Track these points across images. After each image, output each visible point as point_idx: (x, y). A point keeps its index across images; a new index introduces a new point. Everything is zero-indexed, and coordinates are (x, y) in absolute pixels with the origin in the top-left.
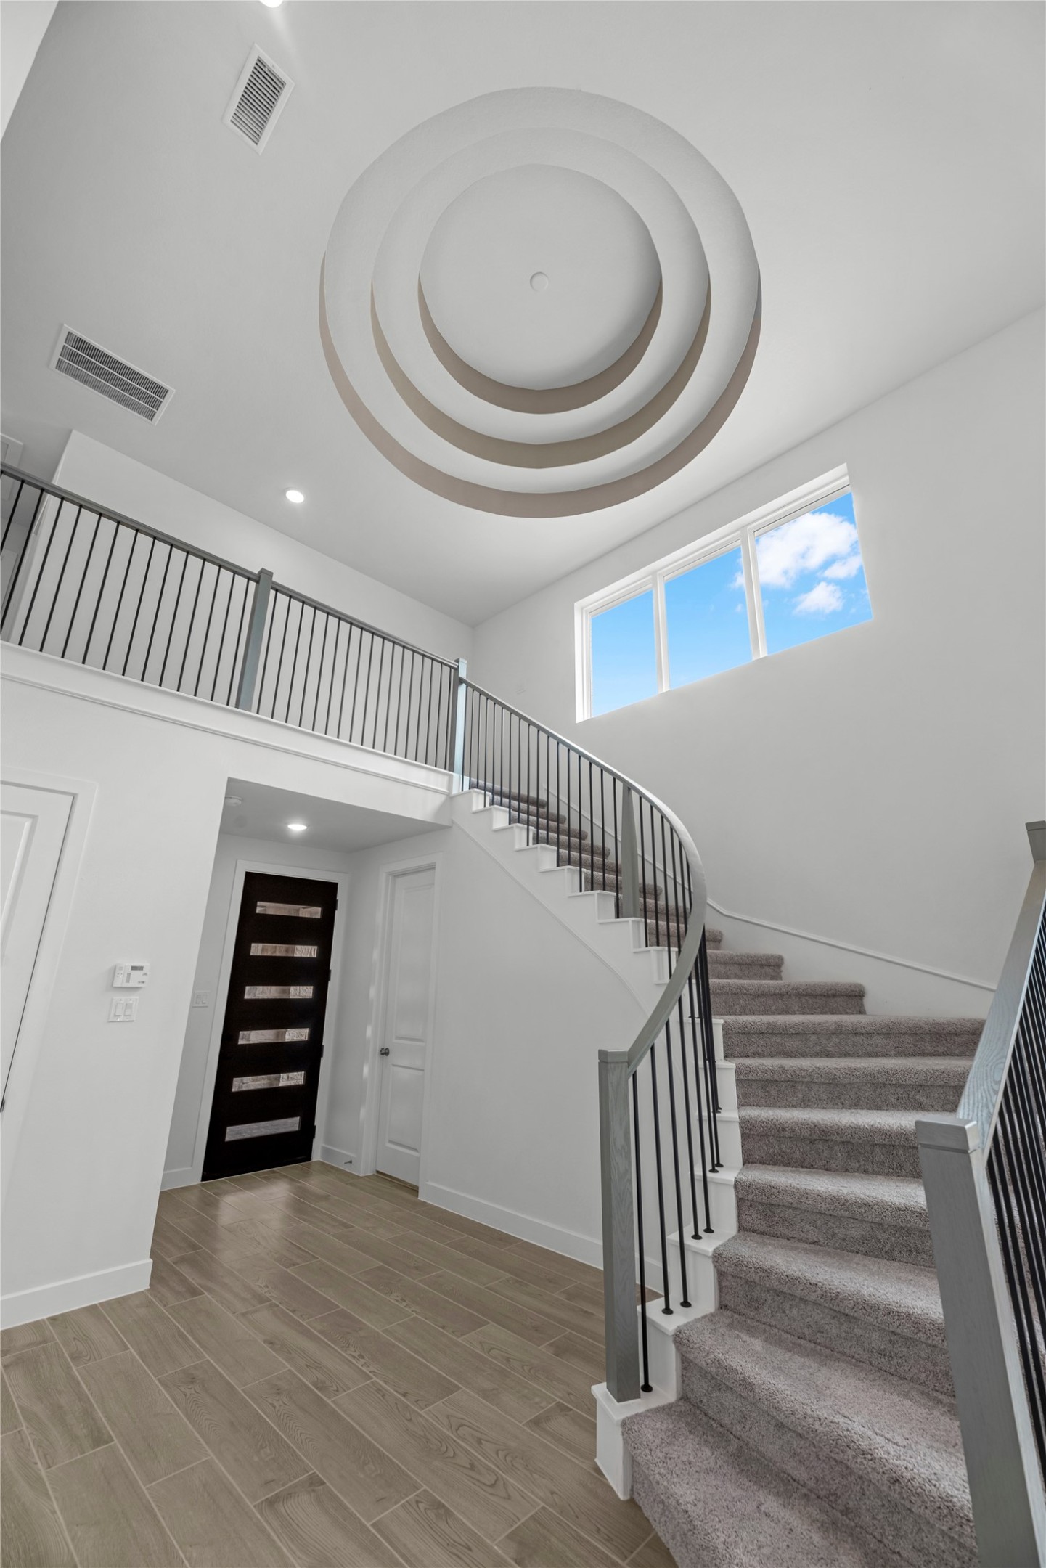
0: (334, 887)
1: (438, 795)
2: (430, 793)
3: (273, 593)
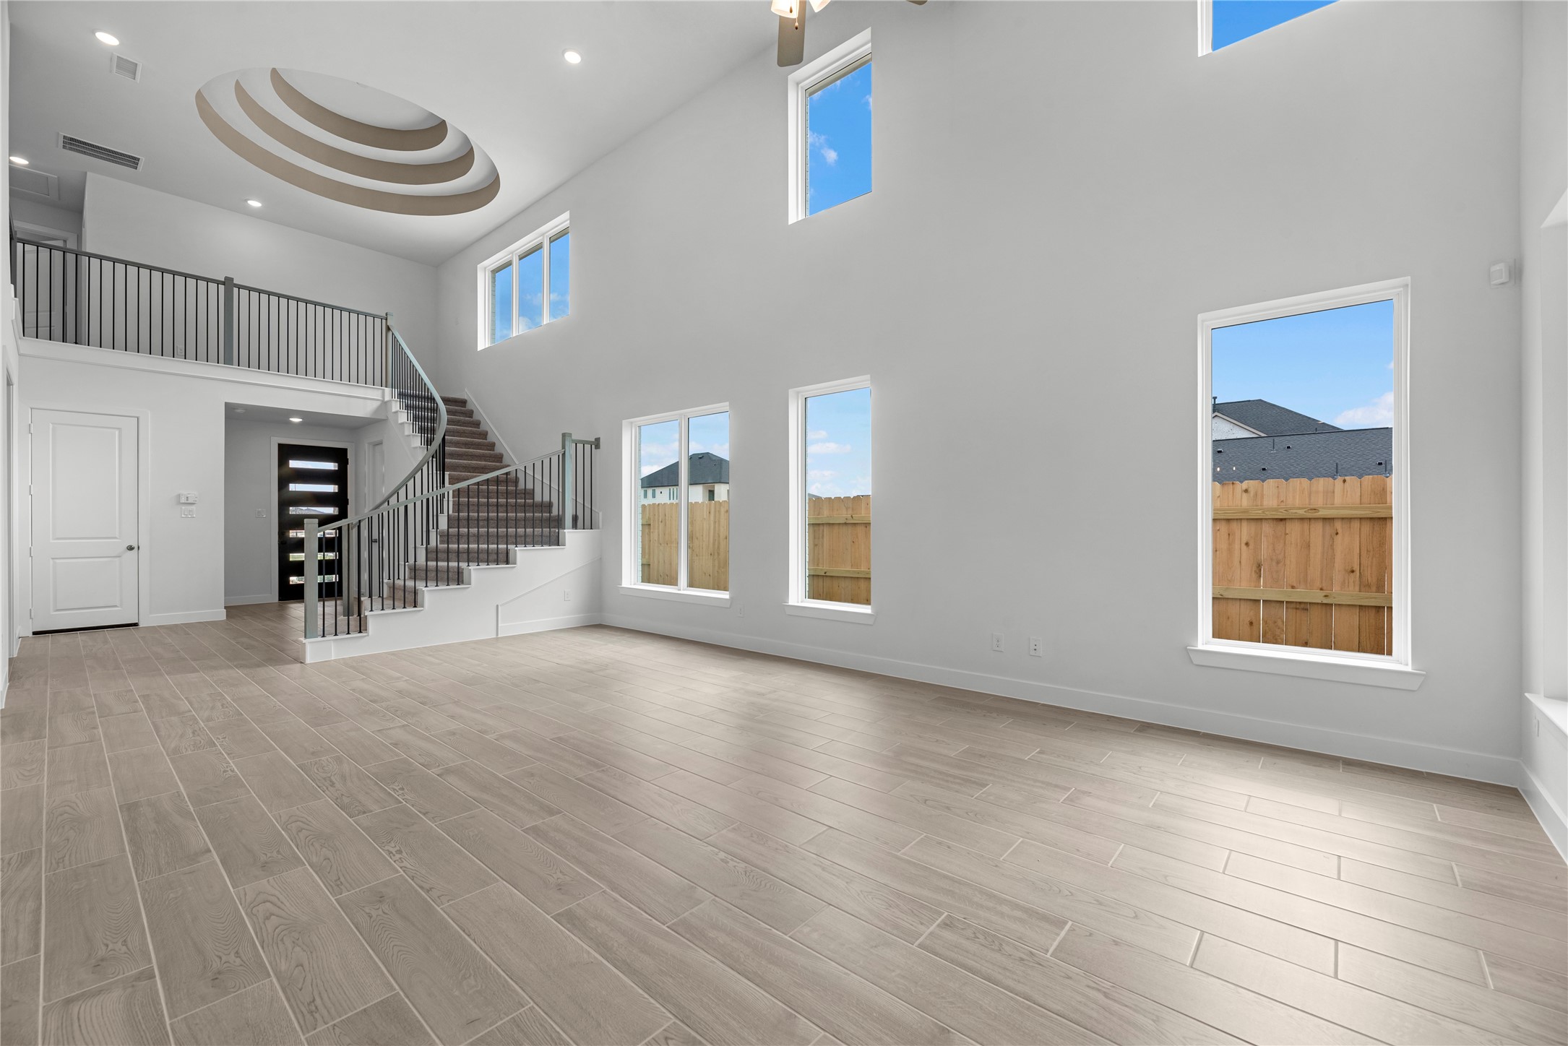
0: (345, 451)
1: (375, 402)
2: (369, 401)
3: (236, 290)
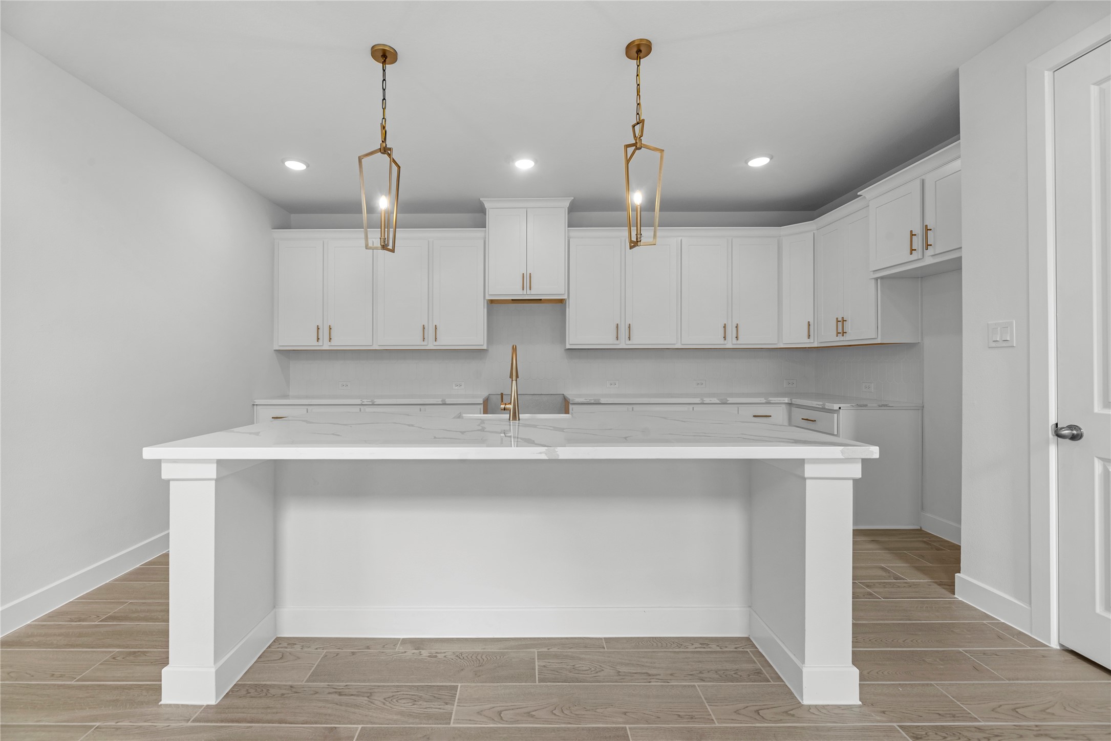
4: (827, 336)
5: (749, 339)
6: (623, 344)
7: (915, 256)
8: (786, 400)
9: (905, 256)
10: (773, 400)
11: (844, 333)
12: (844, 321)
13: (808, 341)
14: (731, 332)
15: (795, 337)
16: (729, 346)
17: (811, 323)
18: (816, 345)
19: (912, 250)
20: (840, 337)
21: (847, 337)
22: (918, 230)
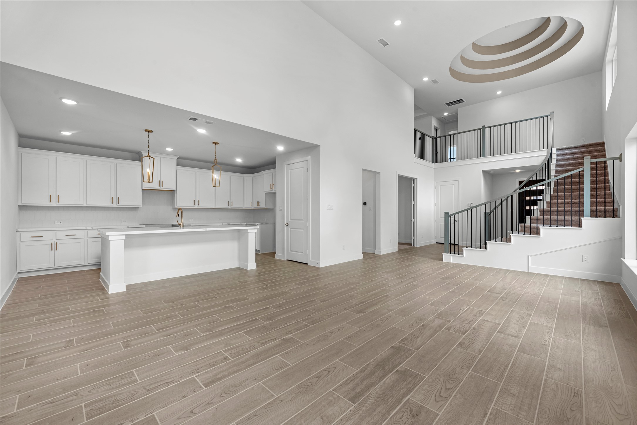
4: (255, 206)
5: (235, 206)
6: (196, 207)
7: (272, 190)
8: (245, 223)
9: (270, 189)
10: (242, 223)
11: (259, 205)
12: (259, 202)
13: (251, 207)
14: (230, 204)
15: (247, 206)
16: (230, 208)
17: (252, 202)
18: (253, 208)
19: (271, 188)
20: (258, 207)
21: (260, 207)
22: (272, 184)
